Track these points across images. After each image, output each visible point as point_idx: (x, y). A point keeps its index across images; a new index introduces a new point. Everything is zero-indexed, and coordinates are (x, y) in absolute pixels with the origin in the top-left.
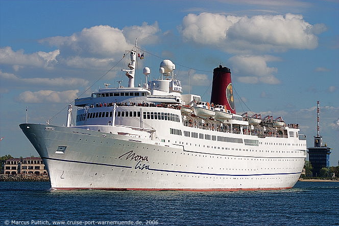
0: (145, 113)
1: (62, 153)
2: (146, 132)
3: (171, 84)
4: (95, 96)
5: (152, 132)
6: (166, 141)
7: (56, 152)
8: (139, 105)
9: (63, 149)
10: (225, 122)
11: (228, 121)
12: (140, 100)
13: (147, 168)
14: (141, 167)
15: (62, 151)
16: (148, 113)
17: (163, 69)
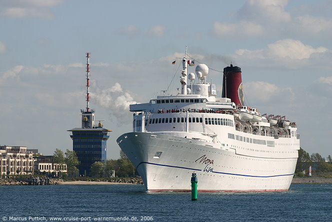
0: (206, 119)
1: (158, 157)
2: (210, 137)
3: (210, 88)
4: (154, 102)
5: (213, 137)
6: (226, 145)
7: (154, 157)
8: (200, 111)
9: (159, 154)
10: (255, 124)
11: (258, 123)
12: (199, 106)
13: (211, 170)
14: (208, 170)
15: (158, 156)
16: (209, 119)
17: (200, 73)
